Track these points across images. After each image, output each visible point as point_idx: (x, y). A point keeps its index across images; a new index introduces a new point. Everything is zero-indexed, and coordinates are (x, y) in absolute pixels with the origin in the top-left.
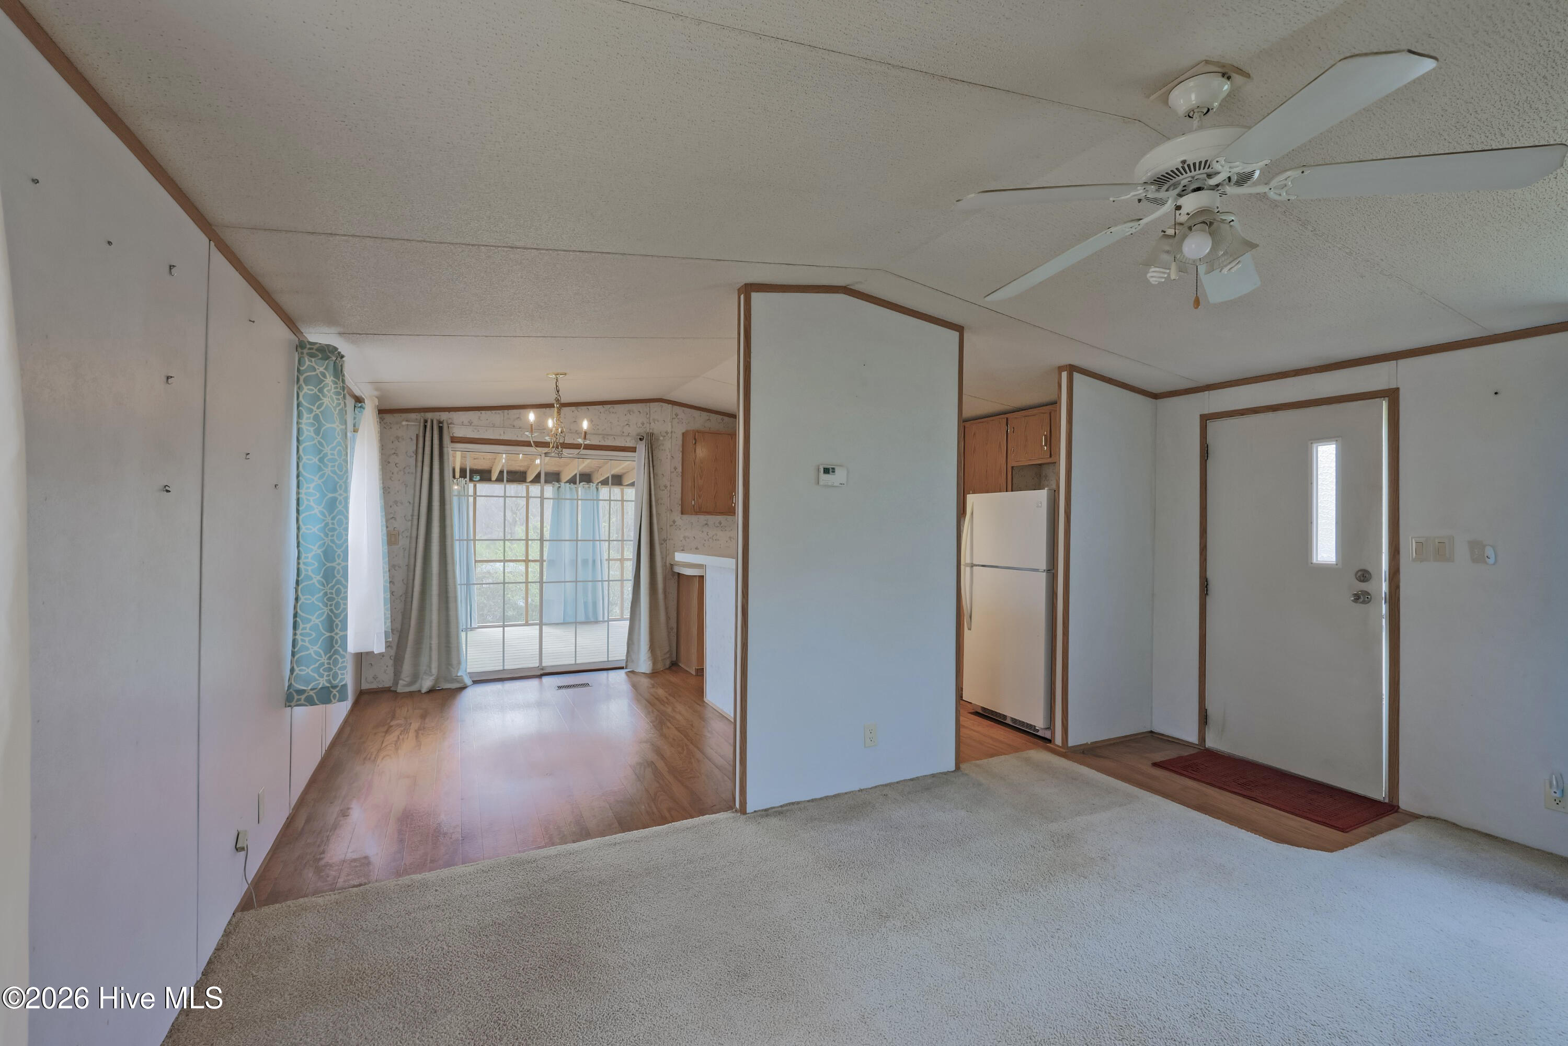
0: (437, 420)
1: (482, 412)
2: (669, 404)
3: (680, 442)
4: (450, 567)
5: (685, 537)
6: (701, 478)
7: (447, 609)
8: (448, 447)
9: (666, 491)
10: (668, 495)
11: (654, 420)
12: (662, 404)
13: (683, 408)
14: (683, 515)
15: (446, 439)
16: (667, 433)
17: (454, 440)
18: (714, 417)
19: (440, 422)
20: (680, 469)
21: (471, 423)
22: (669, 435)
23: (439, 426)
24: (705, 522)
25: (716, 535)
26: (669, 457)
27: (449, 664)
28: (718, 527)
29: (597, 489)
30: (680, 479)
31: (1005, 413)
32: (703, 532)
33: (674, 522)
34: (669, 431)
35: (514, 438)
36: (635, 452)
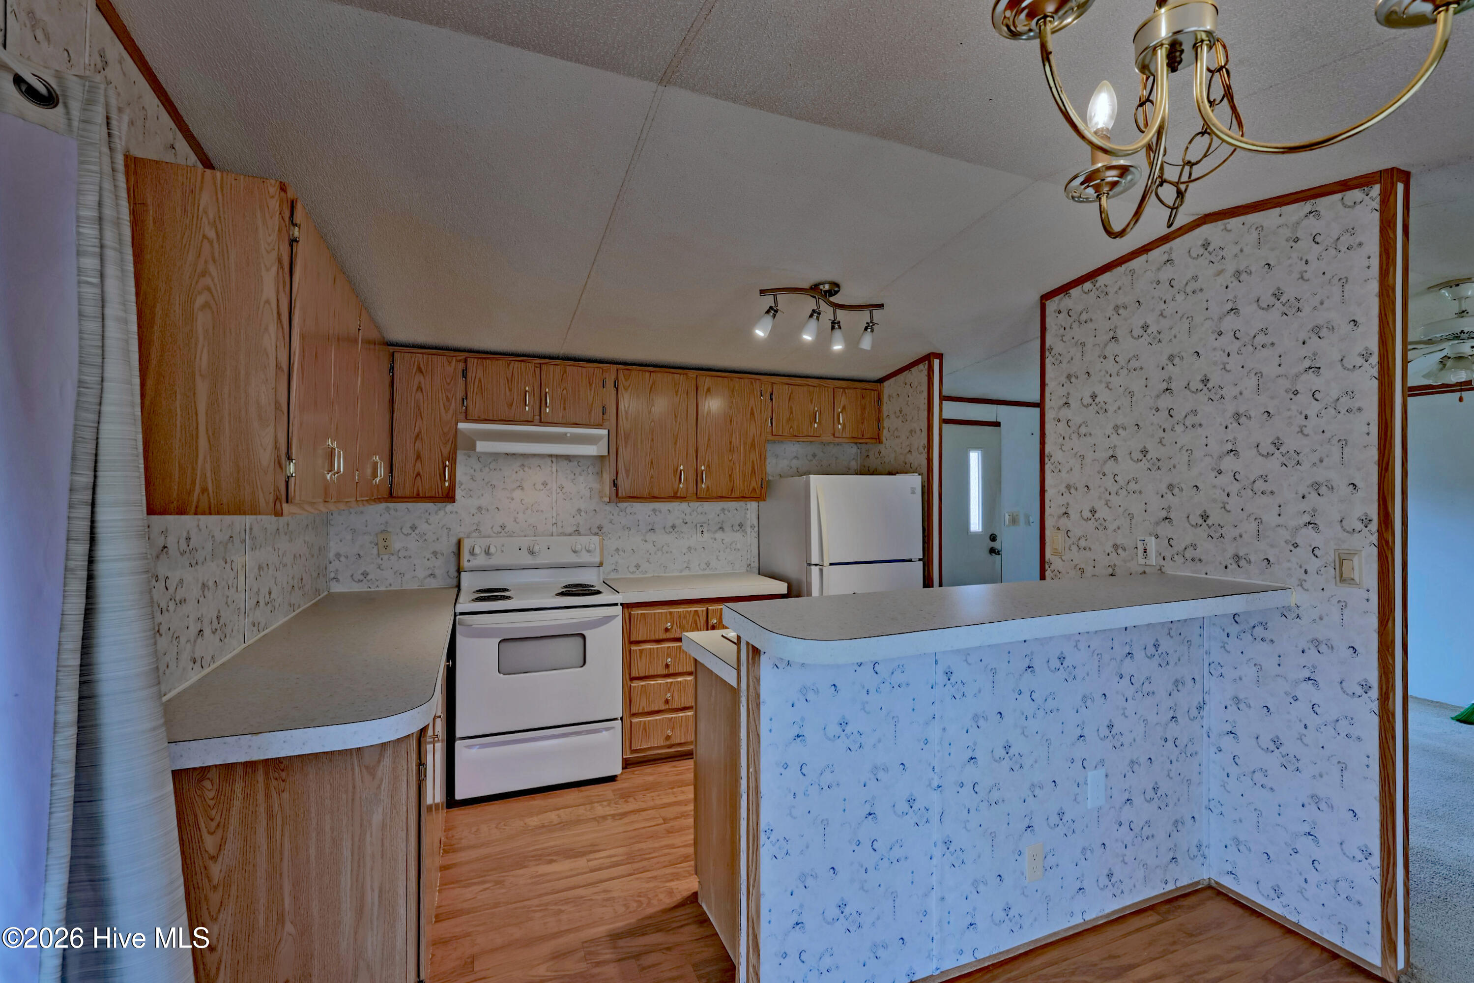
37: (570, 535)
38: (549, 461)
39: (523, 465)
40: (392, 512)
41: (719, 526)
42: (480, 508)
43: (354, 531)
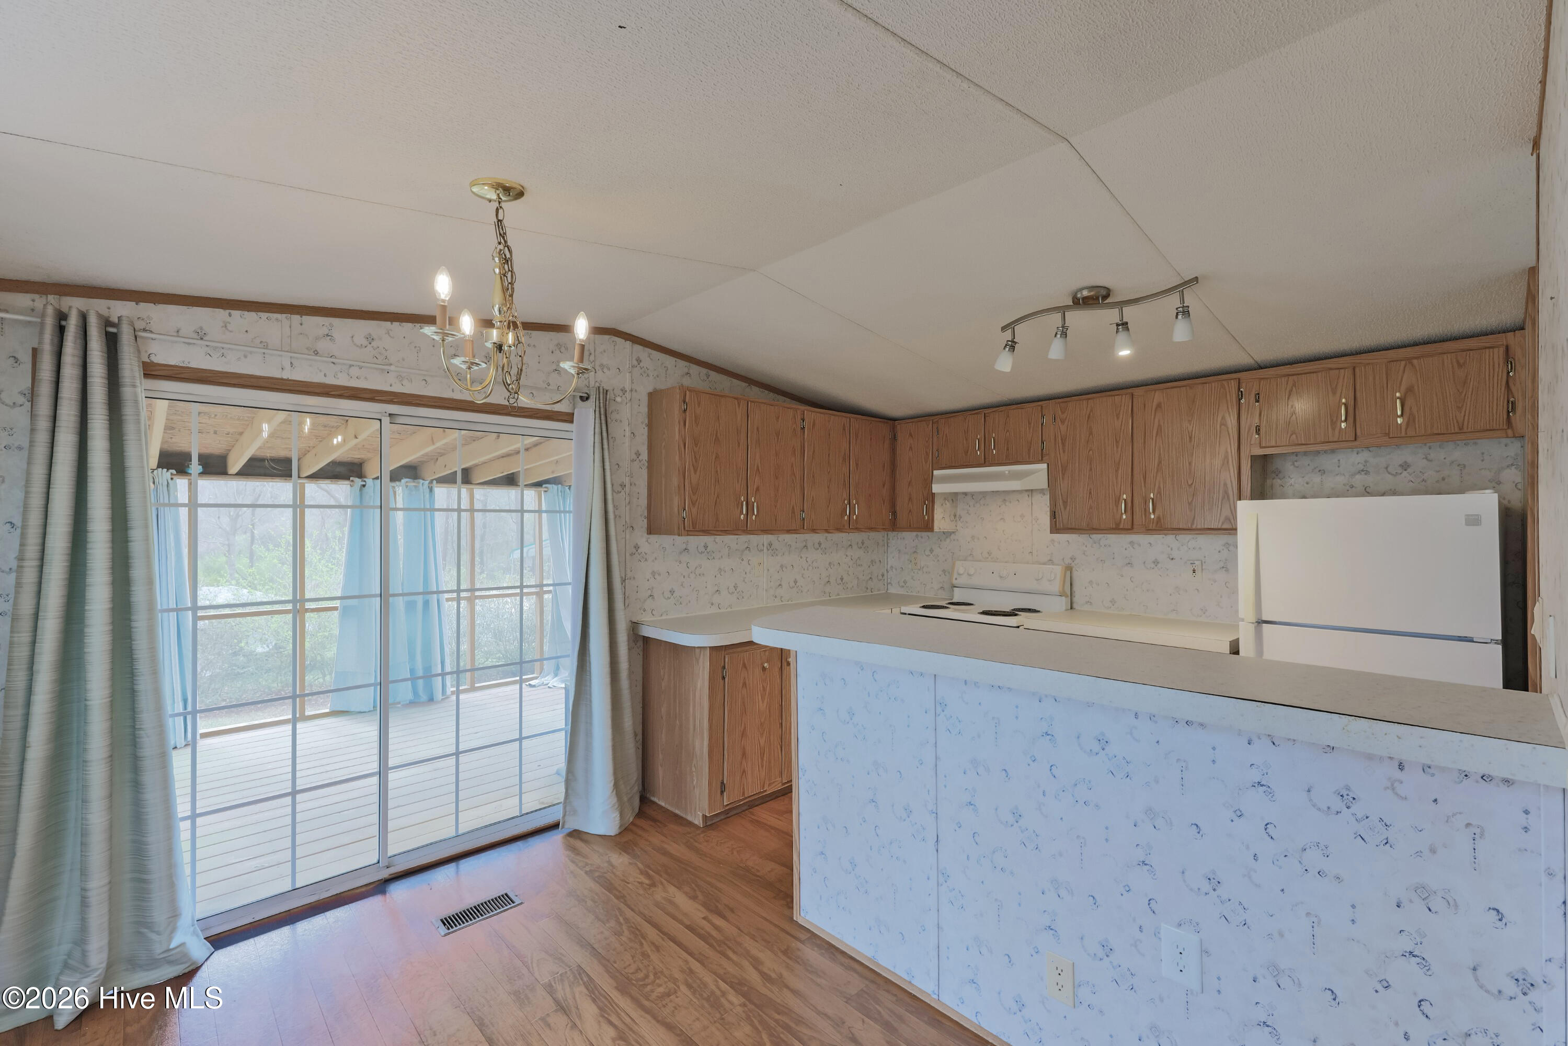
0: (100, 316)
1: (233, 312)
2: (626, 340)
3: (644, 409)
4: (144, 684)
5: (653, 573)
6: (695, 471)
7: (137, 785)
8: (134, 386)
9: (623, 493)
10: (627, 501)
11: (602, 366)
12: (616, 339)
13: (650, 350)
14: (651, 536)
15: (130, 367)
16: (623, 391)
17: (151, 371)
18: (695, 369)
19: (107, 322)
20: (645, 456)
21: (201, 335)
22: (628, 395)
23: (107, 334)
24: (684, 546)
25: (700, 566)
26: (628, 433)
27: (143, 923)
28: (702, 553)
29: (431, 490)
30: (644, 472)
31: (1236, 371)
32: (680, 562)
33: (637, 547)
34: (628, 388)
35: (318, 378)
36: (572, 422)
37: (1044, 564)
38: (1026, 495)
39: (1005, 500)
40: (919, 538)
41: (1222, 564)
42: (973, 537)
43: (900, 551)
